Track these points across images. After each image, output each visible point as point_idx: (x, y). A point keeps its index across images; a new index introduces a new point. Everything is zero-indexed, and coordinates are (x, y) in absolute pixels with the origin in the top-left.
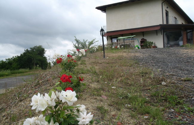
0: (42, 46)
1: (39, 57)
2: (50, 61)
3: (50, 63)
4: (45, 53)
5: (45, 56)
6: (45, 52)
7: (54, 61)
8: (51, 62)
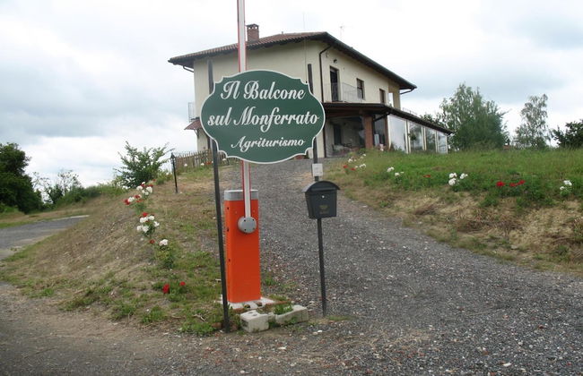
0: (17, 145)
1: (11, 178)
2: (38, 186)
3: (39, 193)
4: (27, 165)
5: (26, 173)
6: (27, 162)
7: (53, 187)
8: (41, 189)
